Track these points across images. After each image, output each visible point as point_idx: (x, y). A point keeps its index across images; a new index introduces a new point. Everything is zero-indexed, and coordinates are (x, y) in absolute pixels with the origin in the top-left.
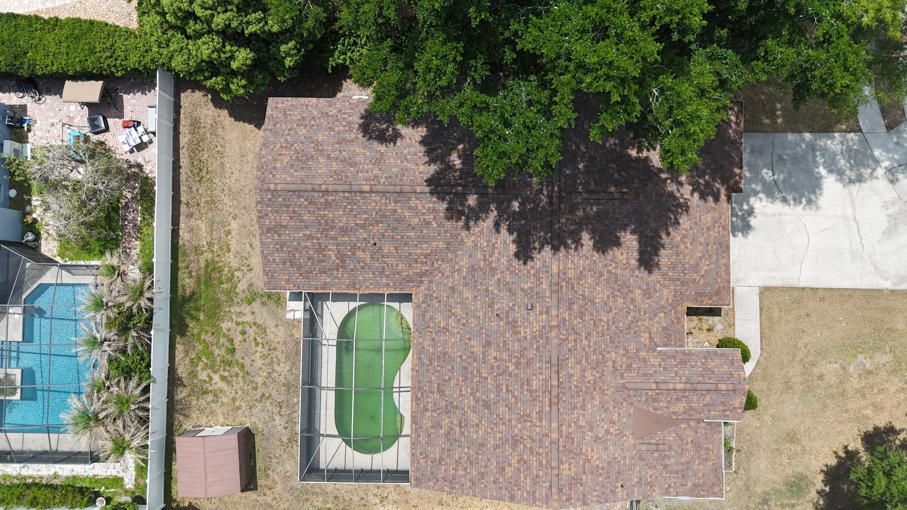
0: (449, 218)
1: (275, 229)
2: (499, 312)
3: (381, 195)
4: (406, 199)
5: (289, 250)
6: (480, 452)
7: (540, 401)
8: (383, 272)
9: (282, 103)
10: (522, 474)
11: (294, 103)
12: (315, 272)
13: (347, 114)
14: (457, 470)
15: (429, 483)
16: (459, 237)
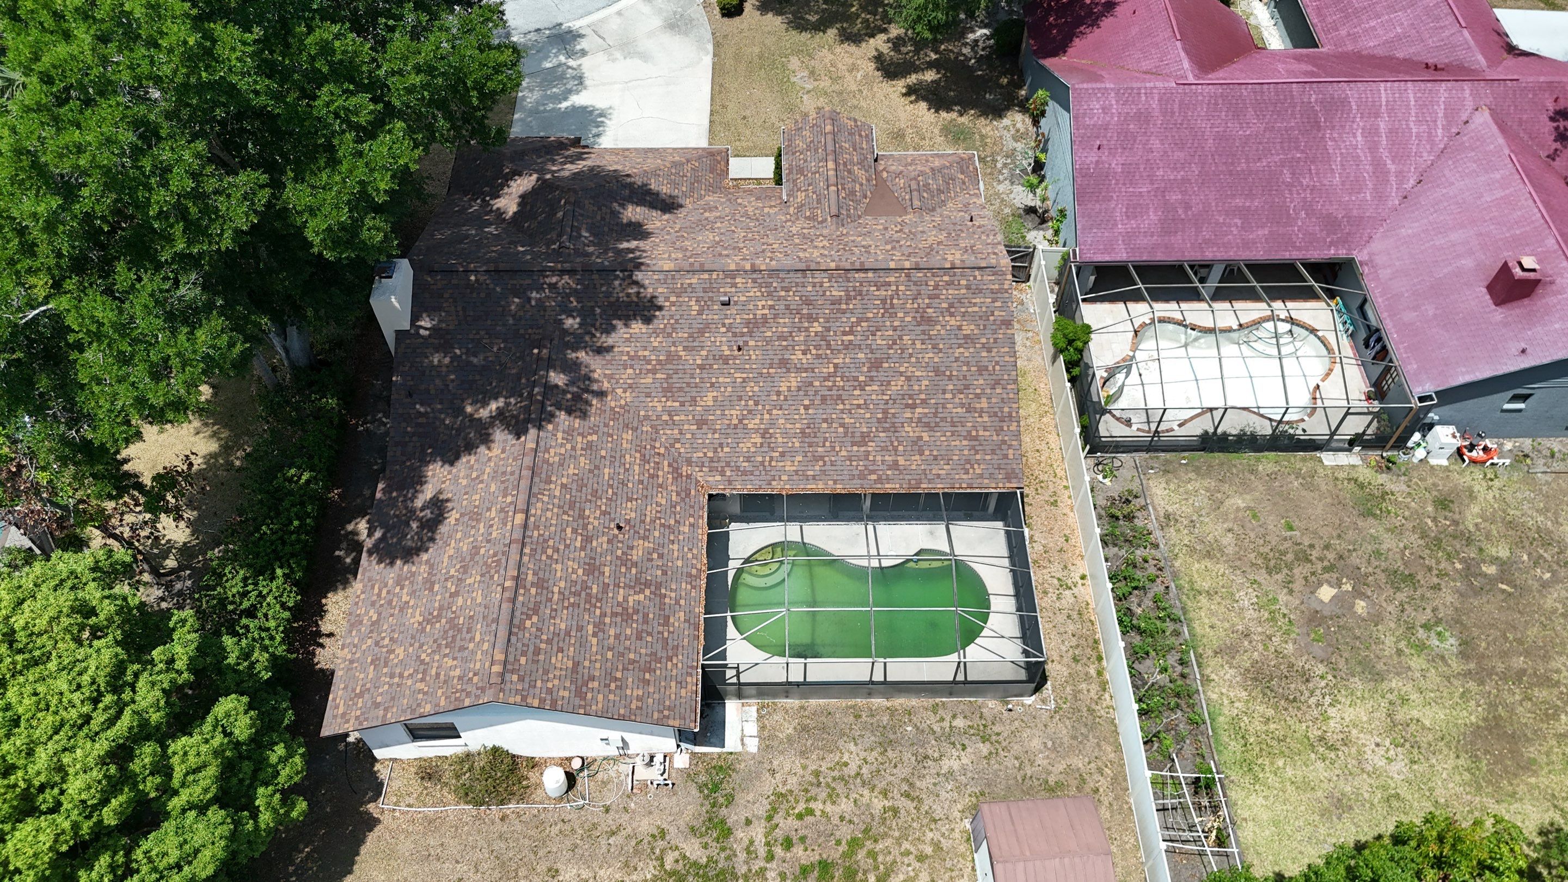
0: (584, 415)
1: (579, 683)
2: (735, 348)
3: (533, 500)
4: (545, 466)
6: (948, 373)
7: (861, 285)
8: (669, 527)
9: (337, 707)
10: (970, 310)
11: (342, 686)
12: (666, 634)
13: (380, 590)
14: (982, 411)
15: (1011, 457)
16: (617, 410)
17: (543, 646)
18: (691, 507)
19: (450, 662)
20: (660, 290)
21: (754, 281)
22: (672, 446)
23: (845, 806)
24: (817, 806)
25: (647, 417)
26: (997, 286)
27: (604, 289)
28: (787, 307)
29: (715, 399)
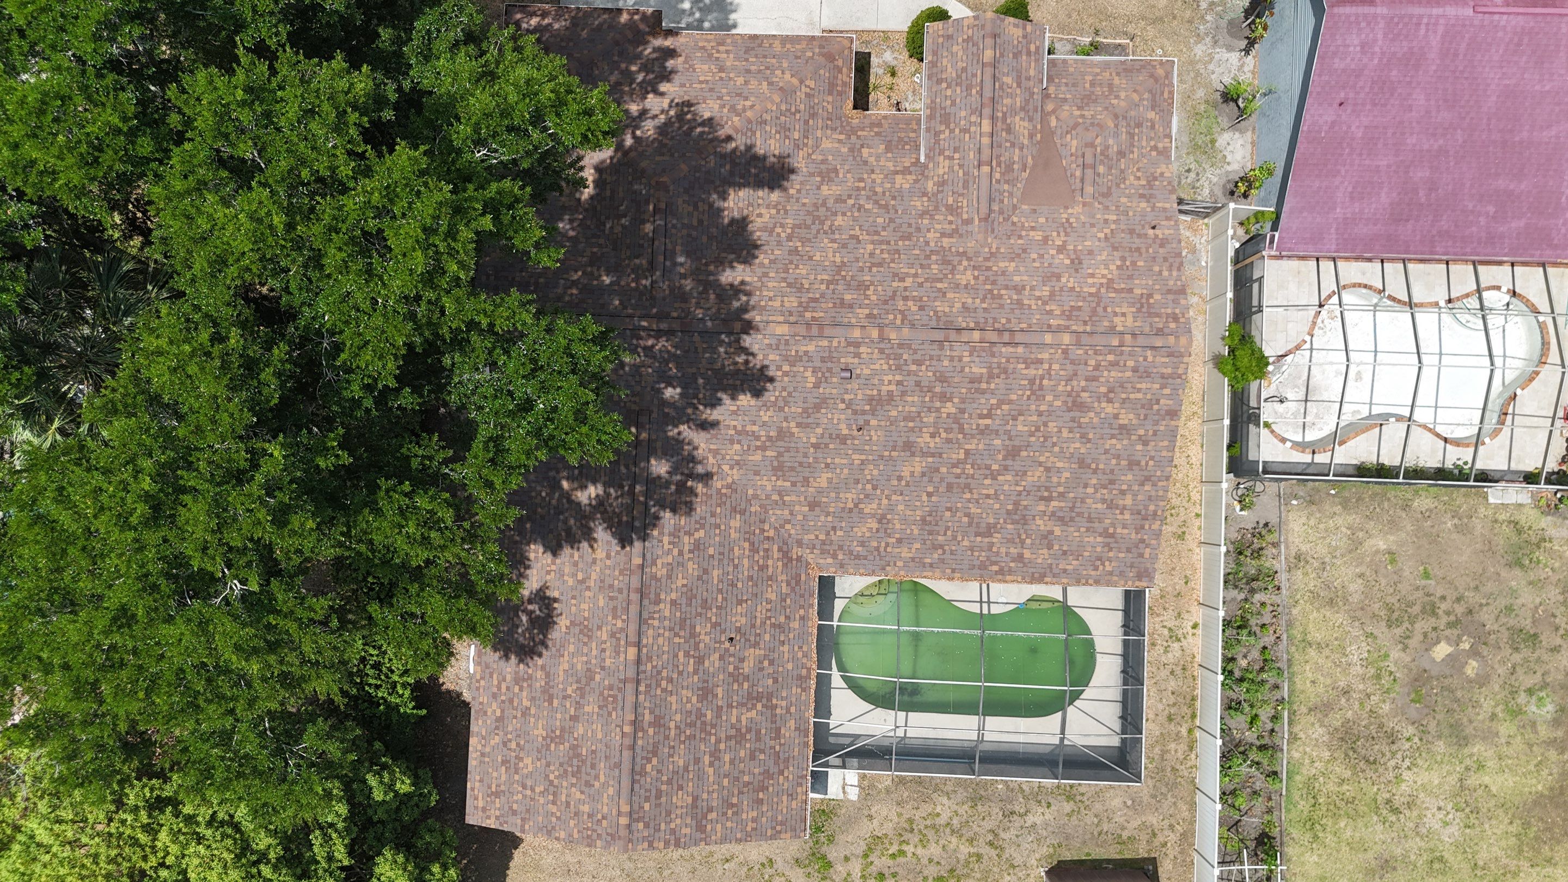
0: (690, 508)
1: (699, 817)
2: (854, 427)
3: (644, 628)
4: (653, 582)
5: (736, 792)
6: (1093, 466)
7: (1008, 361)
8: (780, 626)
9: (476, 799)
10: (1132, 396)
11: (478, 778)
12: (777, 748)
13: (499, 683)
14: (1124, 508)
15: (1147, 556)
16: (724, 491)
17: (664, 787)
18: (802, 596)
19: (578, 795)
20: (771, 357)
21: (881, 351)
22: (782, 526)
23: (934, 850)
24: (909, 849)
25: (755, 496)
26: (1169, 370)
27: (707, 355)
28: (918, 384)
29: (830, 481)
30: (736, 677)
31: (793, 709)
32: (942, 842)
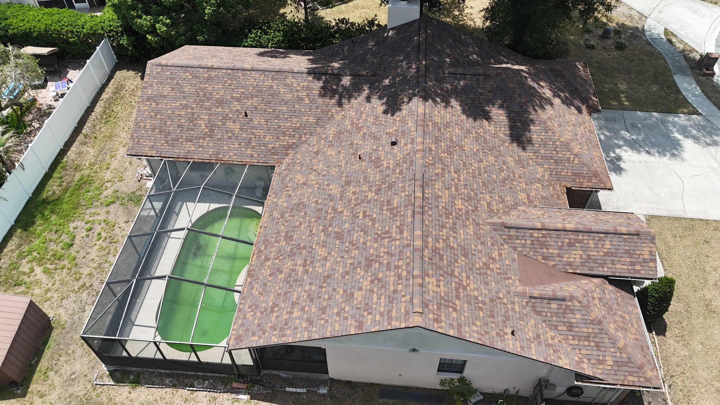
0: (323, 96)
1: (155, 98)
4: (283, 77)
5: (163, 117)
6: (325, 285)
7: (401, 216)
10: (375, 295)
12: (181, 140)
16: (330, 113)
17: (175, 81)
20: (405, 112)
21: (408, 154)
22: (307, 143)
23: (93, 255)
24: (100, 242)
25: (325, 128)
27: (407, 88)
28: (387, 176)
29: (330, 155)
30: (226, 118)
31: (201, 149)
32: (96, 259)
